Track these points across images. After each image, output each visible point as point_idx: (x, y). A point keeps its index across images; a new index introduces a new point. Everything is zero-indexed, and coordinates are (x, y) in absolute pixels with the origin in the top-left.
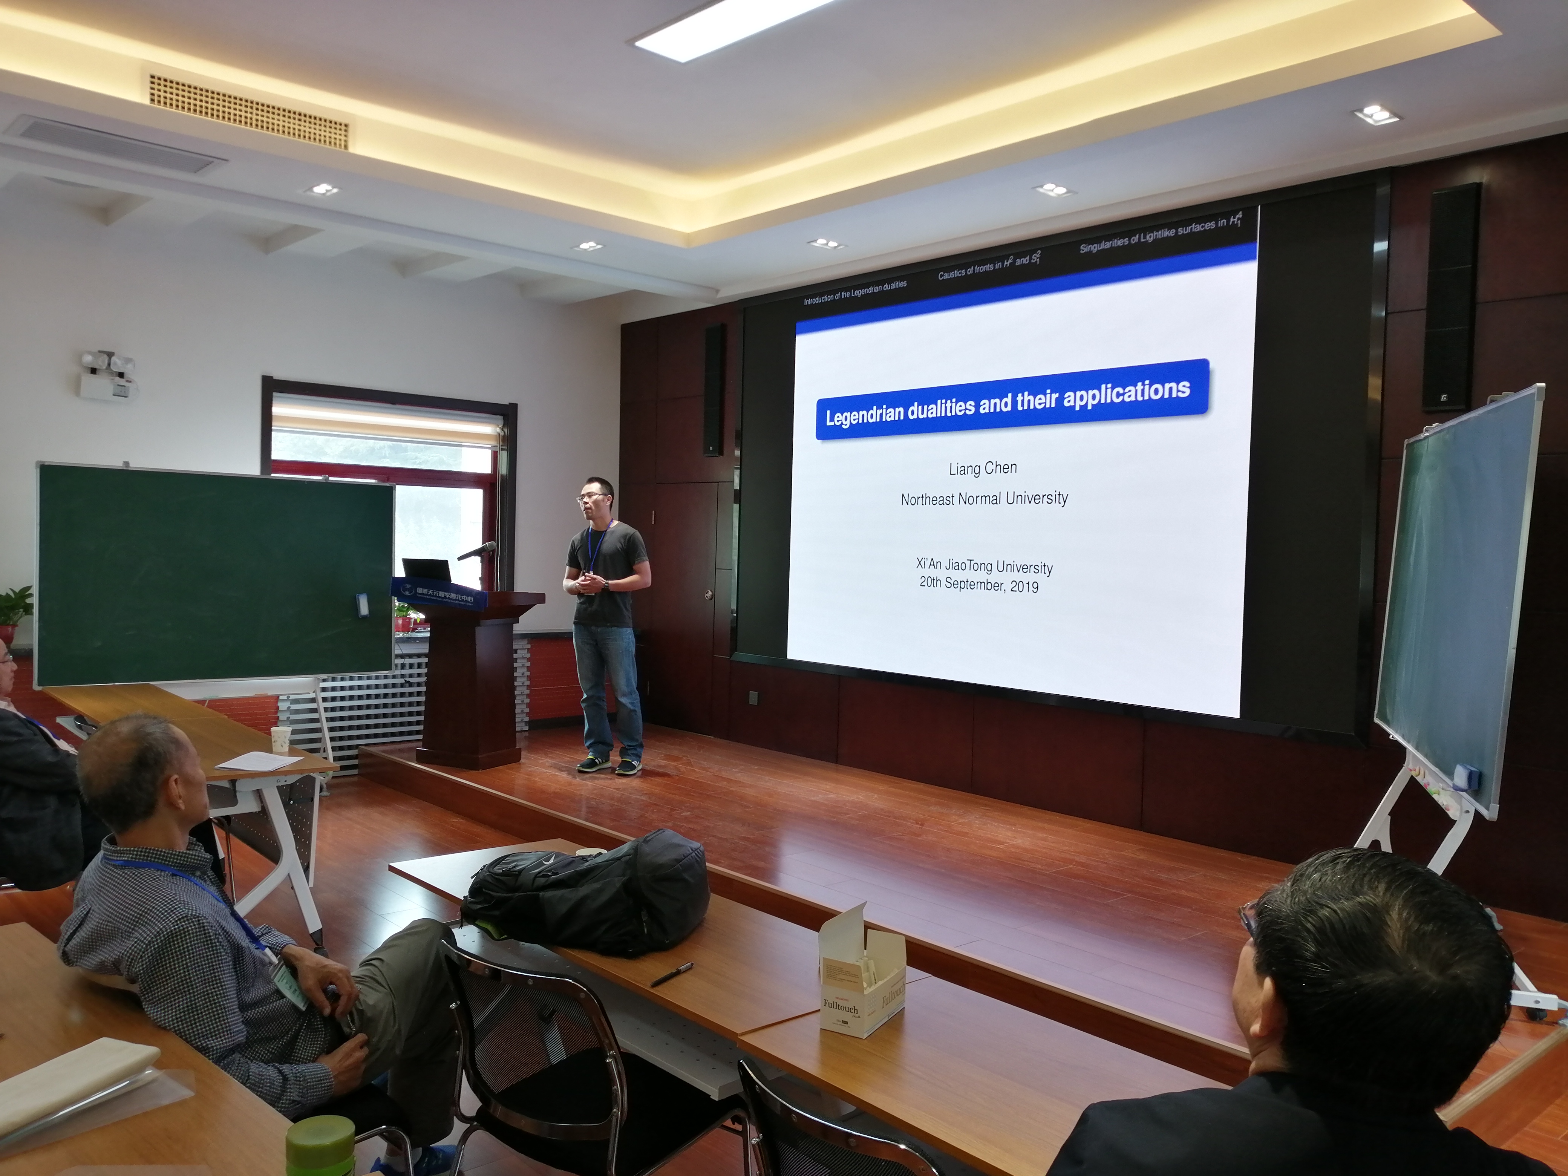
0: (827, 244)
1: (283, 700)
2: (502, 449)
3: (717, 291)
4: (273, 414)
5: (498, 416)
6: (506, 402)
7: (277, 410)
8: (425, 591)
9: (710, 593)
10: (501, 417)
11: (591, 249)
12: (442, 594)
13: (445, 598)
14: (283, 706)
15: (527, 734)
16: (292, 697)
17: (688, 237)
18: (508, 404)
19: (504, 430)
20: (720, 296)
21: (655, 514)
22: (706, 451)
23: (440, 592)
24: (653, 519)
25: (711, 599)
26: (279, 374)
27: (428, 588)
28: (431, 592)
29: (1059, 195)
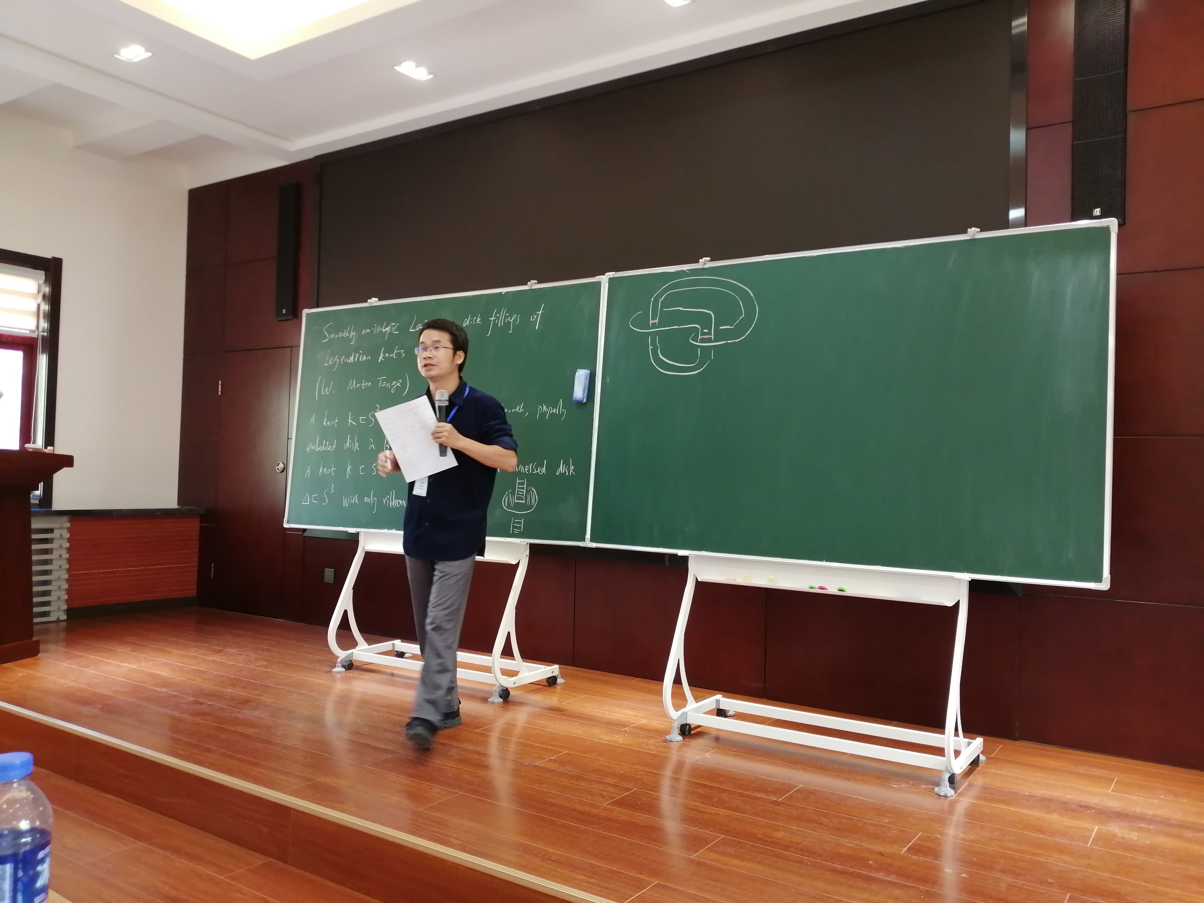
3: (292, 143)
5: (40, 272)
9: (282, 465)
10: (43, 272)
11: (137, 59)
15: (65, 624)
18: (50, 257)
19: (46, 285)
20: (295, 148)
21: (221, 384)
22: (279, 313)
24: (220, 390)
25: (282, 471)
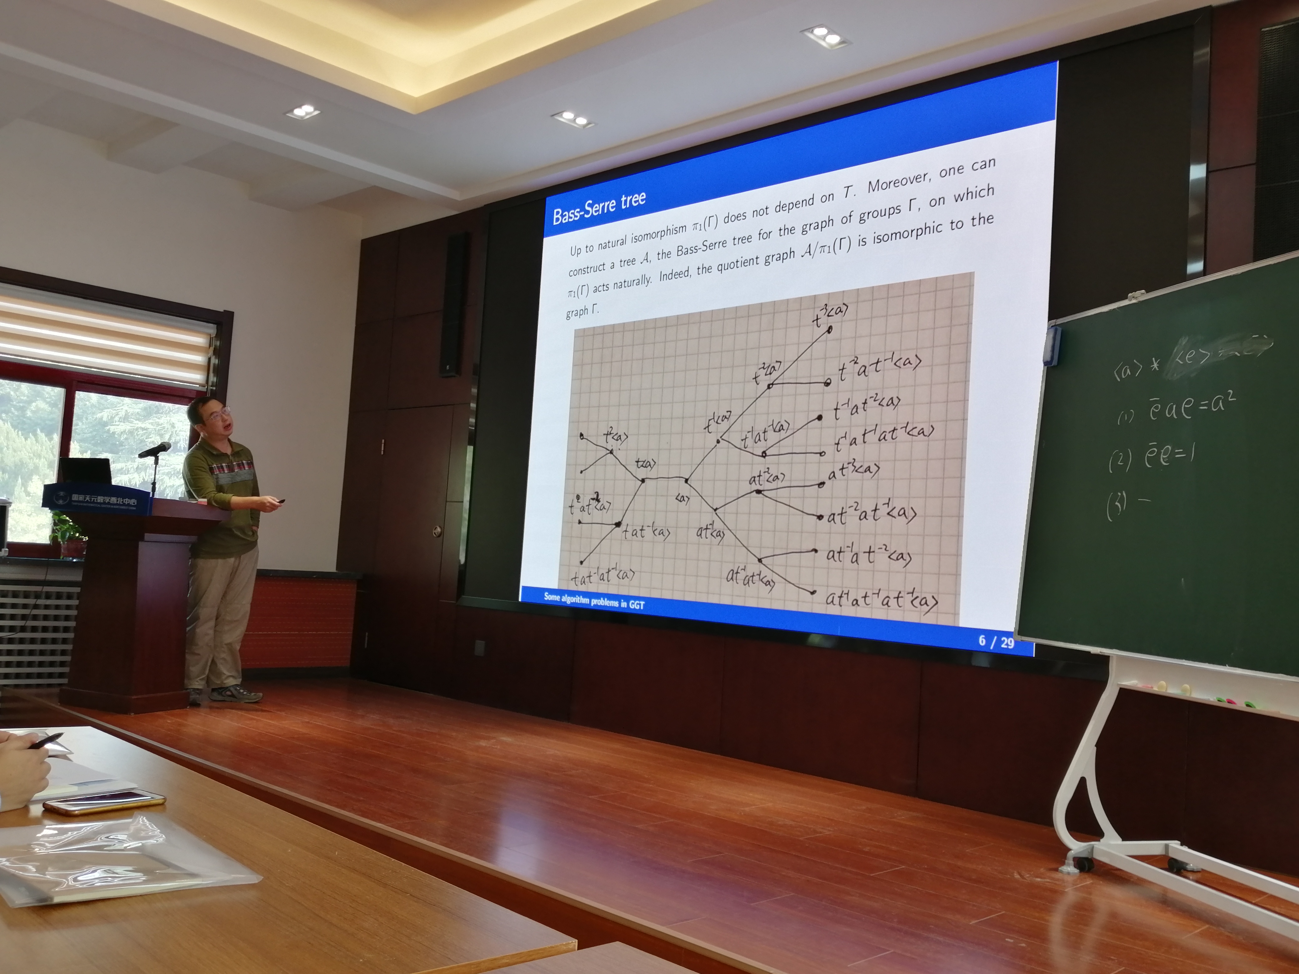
0: (575, 120)
2: (215, 362)
3: (461, 193)
5: (209, 325)
8: (81, 498)
9: (439, 530)
10: (213, 326)
11: (308, 117)
12: (100, 499)
13: (104, 503)
17: (415, 102)
18: (222, 311)
19: (216, 340)
20: (465, 197)
21: (384, 444)
22: (443, 370)
23: (99, 497)
24: (383, 449)
25: (439, 536)
27: (84, 493)
28: (88, 498)
29: (832, 46)
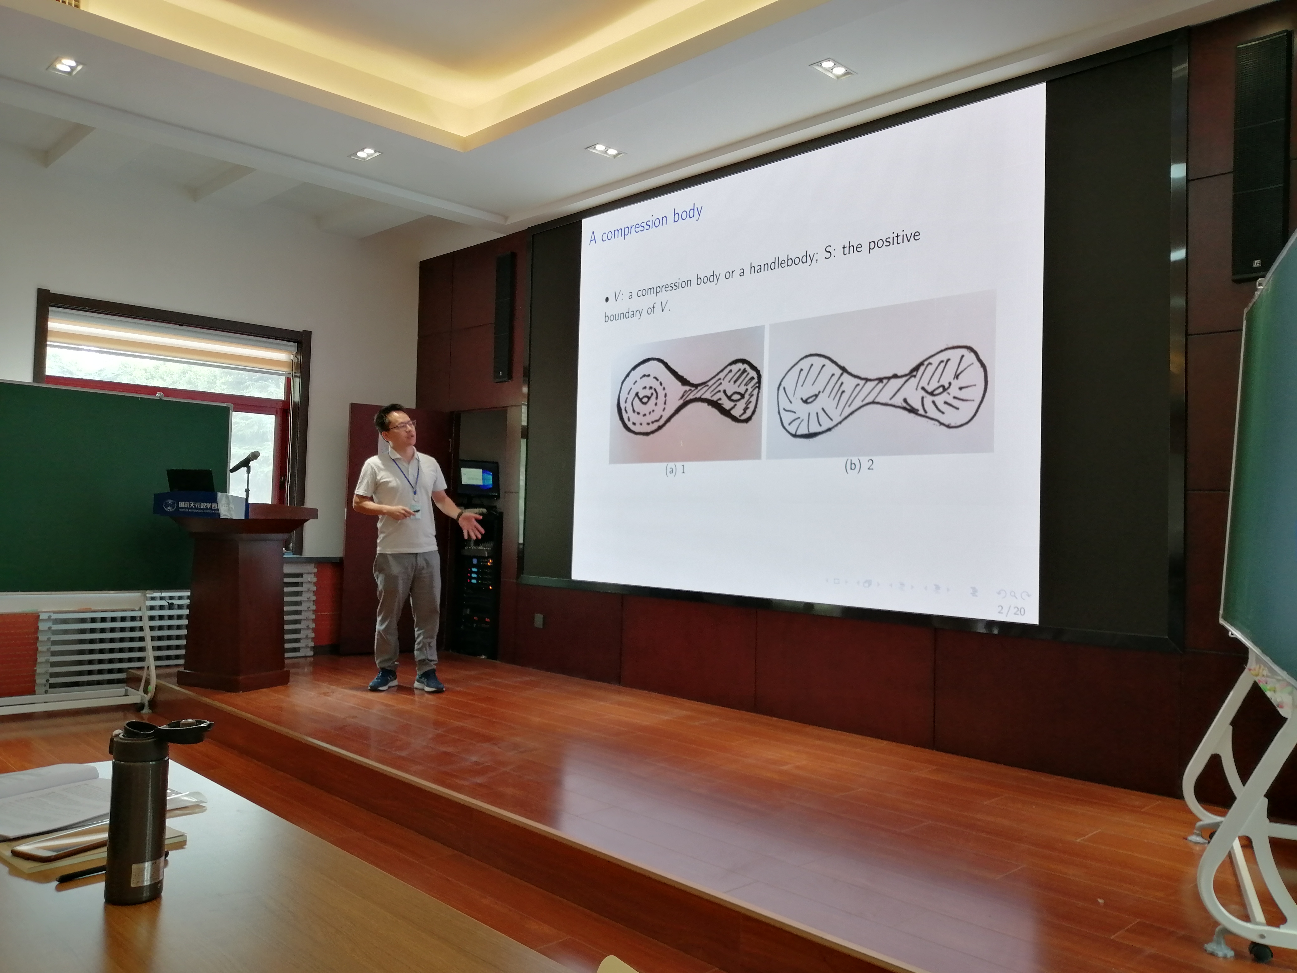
0: (606, 151)
1: (44, 620)
2: (295, 376)
3: (506, 218)
4: (49, 329)
5: (292, 344)
6: (300, 329)
7: (54, 325)
8: (187, 504)
10: (295, 344)
11: (369, 158)
14: (42, 626)
15: (312, 659)
16: (54, 616)
17: (464, 141)
18: (301, 331)
19: (298, 357)
20: (509, 222)
22: (496, 376)
23: (202, 504)
26: (56, 288)
27: (189, 500)
28: (192, 505)
